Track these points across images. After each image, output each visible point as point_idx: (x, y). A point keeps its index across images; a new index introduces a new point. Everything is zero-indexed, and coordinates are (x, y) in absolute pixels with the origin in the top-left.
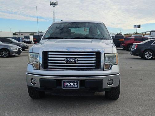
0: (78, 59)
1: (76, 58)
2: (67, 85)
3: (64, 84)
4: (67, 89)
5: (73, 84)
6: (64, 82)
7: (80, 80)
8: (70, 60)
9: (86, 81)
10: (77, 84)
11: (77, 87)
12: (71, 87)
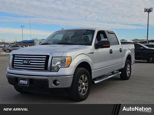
0: (31, 61)
1: (29, 60)
2: (21, 82)
3: (19, 81)
4: (21, 86)
5: (25, 82)
6: (20, 80)
7: (30, 79)
8: (25, 62)
9: (34, 80)
10: (28, 82)
11: (27, 85)
12: (24, 84)
